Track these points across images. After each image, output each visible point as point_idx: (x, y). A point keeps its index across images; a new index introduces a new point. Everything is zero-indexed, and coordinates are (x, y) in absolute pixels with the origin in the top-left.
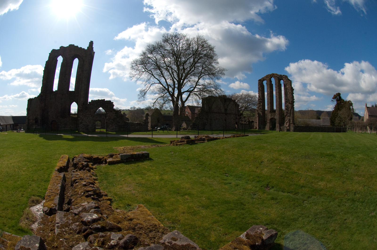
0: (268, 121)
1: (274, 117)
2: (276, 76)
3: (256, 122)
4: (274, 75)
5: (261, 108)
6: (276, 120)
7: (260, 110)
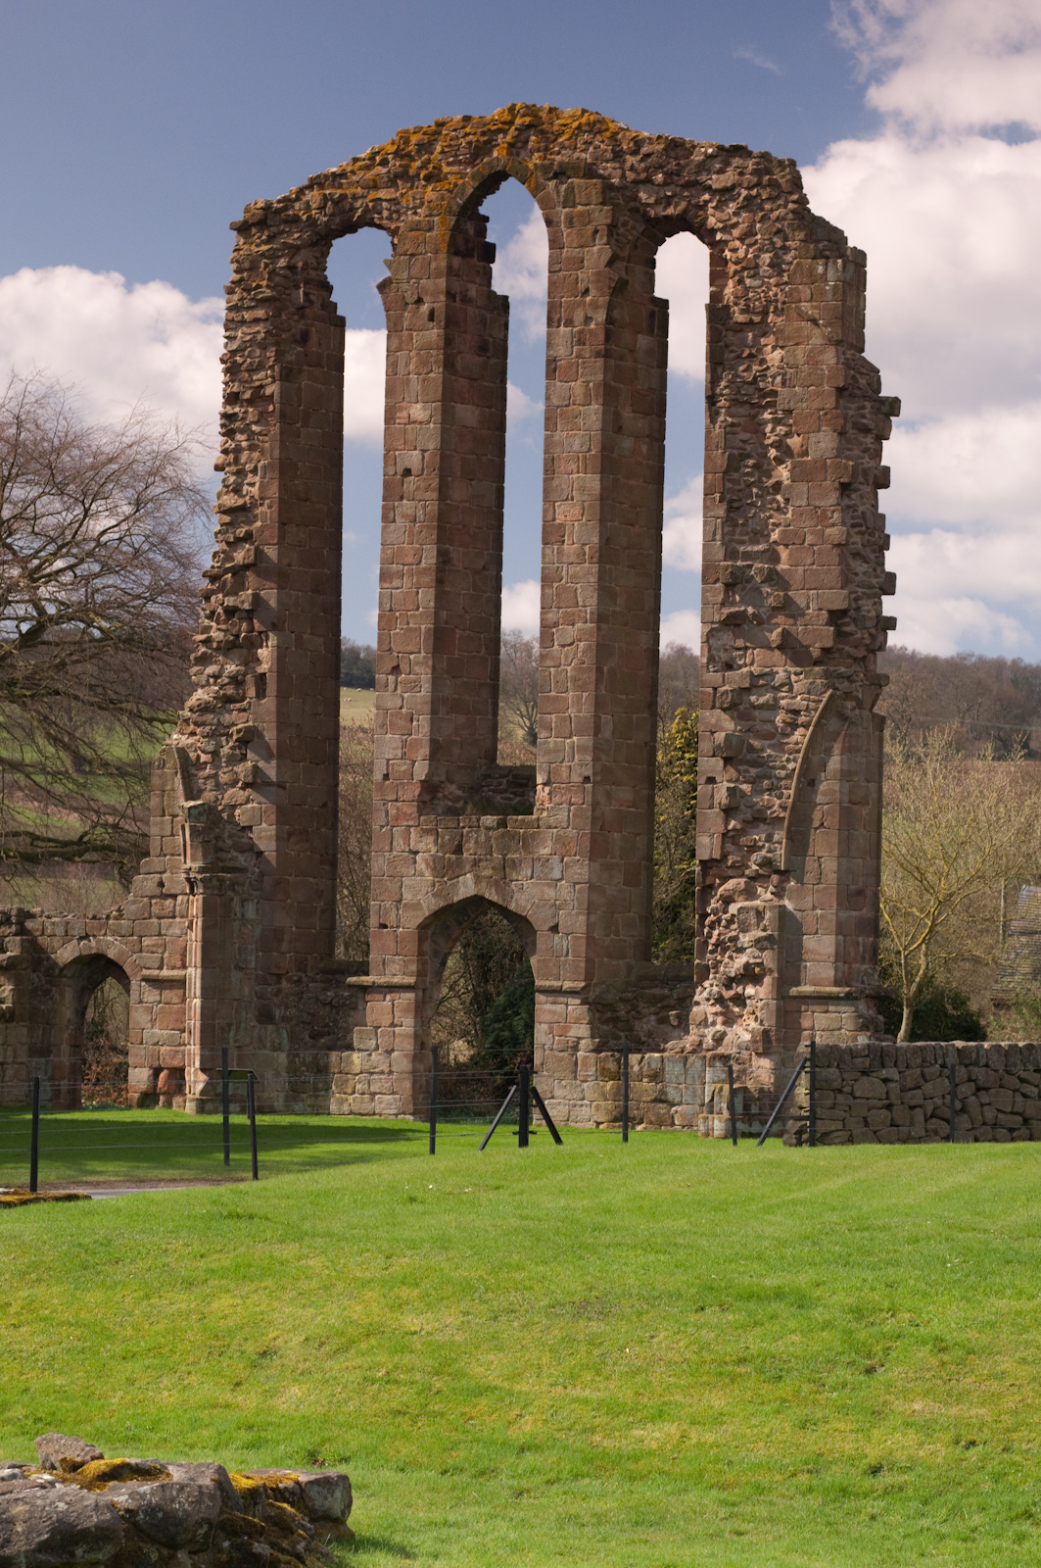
0: (393, 965)
1: (492, 896)
2: (587, 157)
3: (156, 983)
4: (548, 138)
5: (270, 736)
6: (542, 943)
7: (232, 760)
